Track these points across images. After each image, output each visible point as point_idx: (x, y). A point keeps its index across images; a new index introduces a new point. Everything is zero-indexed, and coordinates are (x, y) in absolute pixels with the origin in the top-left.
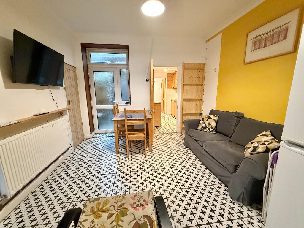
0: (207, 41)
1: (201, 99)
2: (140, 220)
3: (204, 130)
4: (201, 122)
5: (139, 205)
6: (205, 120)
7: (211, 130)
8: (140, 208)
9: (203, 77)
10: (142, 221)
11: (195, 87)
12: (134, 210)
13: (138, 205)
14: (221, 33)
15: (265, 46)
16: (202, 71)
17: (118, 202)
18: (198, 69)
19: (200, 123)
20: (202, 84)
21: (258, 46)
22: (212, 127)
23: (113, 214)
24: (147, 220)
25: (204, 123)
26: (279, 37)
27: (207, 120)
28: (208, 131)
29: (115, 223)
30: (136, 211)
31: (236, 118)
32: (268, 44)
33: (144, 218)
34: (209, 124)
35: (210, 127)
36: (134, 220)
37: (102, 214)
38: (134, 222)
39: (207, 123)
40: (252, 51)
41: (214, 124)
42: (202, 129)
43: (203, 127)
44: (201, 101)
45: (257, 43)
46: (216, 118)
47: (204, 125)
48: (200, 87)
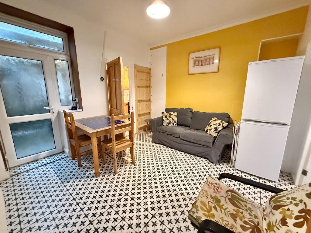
0: (151, 49)
1: (150, 100)
2: (228, 196)
3: (169, 125)
4: (165, 119)
5: (218, 189)
6: (168, 117)
7: (175, 124)
8: (219, 190)
9: (150, 80)
10: (229, 195)
11: (144, 89)
12: (219, 194)
13: (216, 189)
14: (166, 47)
15: (202, 65)
16: (148, 74)
17: (208, 197)
18: (146, 73)
19: (163, 120)
20: (149, 87)
21: (197, 64)
22: (175, 122)
23: (215, 206)
24: (231, 193)
25: (168, 119)
26: (210, 62)
27: (170, 117)
28: (173, 125)
29: (223, 210)
30: (220, 194)
31: (190, 112)
32: (203, 64)
33: (228, 193)
34: (173, 119)
35: (174, 122)
36: (226, 199)
37: (212, 212)
38: (227, 199)
39: (170, 119)
40: (193, 66)
41: (176, 119)
42: (168, 124)
43: (168, 123)
44: (149, 101)
45: (197, 62)
46: (176, 114)
47: (168, 121)
48: (148, 89)
